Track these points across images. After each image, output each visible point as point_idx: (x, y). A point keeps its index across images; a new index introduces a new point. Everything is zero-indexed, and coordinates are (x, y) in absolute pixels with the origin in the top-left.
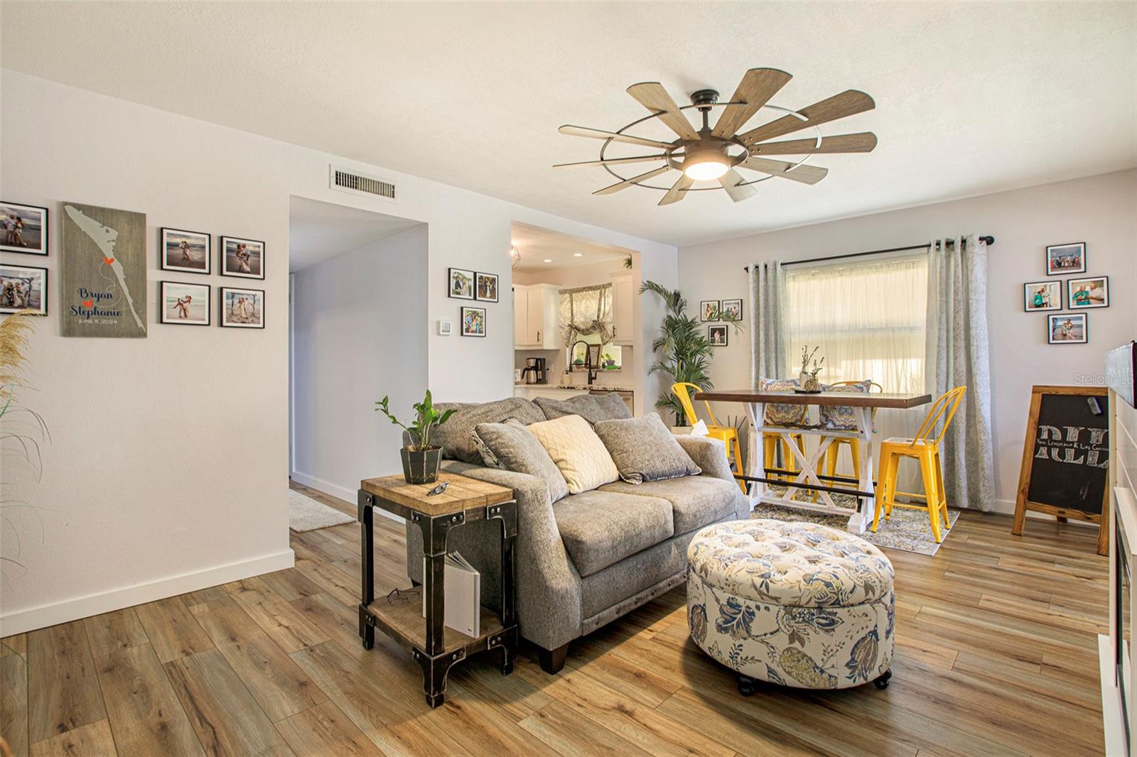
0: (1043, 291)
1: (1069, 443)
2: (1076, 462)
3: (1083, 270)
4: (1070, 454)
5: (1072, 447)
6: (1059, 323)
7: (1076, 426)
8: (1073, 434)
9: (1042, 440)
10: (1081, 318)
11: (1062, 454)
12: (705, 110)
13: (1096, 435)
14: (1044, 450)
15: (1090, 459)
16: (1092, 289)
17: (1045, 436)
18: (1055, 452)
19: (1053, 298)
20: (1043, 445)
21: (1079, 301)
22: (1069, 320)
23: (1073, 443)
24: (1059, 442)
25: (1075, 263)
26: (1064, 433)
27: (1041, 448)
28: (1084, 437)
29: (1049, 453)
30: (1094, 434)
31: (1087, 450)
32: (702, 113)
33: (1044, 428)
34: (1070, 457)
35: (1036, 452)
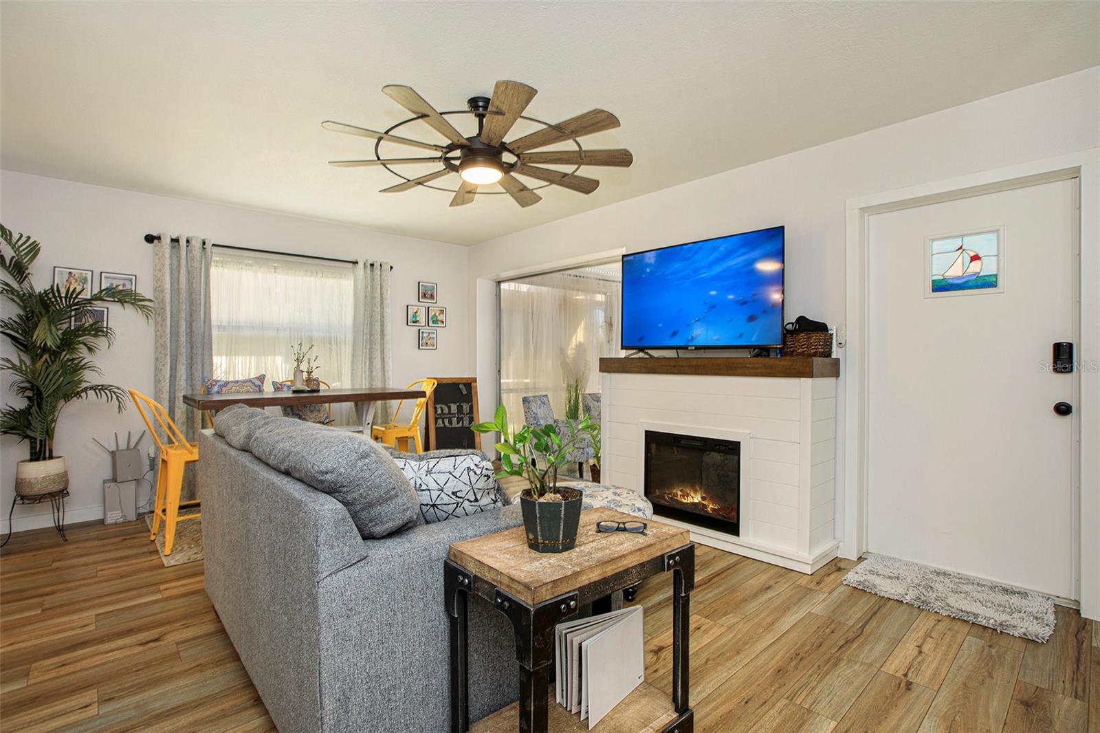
0: (417, 312)
1: (453, 414)
2: (458, 426)
3: (435, 301)
4: (454, 420)
5: (455, 417)
6: (425, 335)
7: (455, 403)
8: (454, 408)
9: (438, 415)
10: (434, 333)
11: (450, 422)
12: (481, 117)
13: (466, 407)
14: (440, 421)
15: (465, 423)
16: (439, 314)
17: (439, 412)
18: (446, 421)
19: (422, 318)
20: (439, 418)
21: (433, 322)
22: (429, 333)
23: (455, 414)
24: (447, 414)
25: (432, 297)
26: (449, 408)
27: (439, 420)
28: (460, 409)
29: (443, 422)
30: (464, 407)
31: (462, 418)
32: (477, 119)
33: (438, 406)
34: (455, 424)
35: (436, 424)
